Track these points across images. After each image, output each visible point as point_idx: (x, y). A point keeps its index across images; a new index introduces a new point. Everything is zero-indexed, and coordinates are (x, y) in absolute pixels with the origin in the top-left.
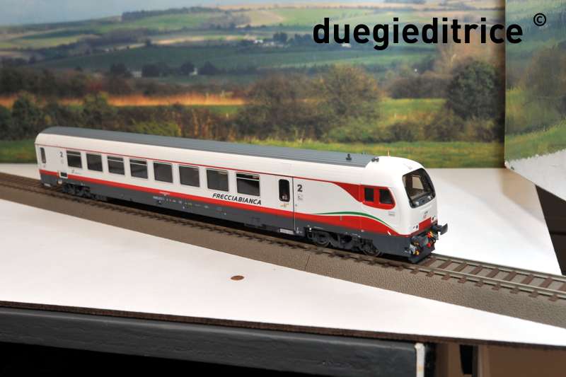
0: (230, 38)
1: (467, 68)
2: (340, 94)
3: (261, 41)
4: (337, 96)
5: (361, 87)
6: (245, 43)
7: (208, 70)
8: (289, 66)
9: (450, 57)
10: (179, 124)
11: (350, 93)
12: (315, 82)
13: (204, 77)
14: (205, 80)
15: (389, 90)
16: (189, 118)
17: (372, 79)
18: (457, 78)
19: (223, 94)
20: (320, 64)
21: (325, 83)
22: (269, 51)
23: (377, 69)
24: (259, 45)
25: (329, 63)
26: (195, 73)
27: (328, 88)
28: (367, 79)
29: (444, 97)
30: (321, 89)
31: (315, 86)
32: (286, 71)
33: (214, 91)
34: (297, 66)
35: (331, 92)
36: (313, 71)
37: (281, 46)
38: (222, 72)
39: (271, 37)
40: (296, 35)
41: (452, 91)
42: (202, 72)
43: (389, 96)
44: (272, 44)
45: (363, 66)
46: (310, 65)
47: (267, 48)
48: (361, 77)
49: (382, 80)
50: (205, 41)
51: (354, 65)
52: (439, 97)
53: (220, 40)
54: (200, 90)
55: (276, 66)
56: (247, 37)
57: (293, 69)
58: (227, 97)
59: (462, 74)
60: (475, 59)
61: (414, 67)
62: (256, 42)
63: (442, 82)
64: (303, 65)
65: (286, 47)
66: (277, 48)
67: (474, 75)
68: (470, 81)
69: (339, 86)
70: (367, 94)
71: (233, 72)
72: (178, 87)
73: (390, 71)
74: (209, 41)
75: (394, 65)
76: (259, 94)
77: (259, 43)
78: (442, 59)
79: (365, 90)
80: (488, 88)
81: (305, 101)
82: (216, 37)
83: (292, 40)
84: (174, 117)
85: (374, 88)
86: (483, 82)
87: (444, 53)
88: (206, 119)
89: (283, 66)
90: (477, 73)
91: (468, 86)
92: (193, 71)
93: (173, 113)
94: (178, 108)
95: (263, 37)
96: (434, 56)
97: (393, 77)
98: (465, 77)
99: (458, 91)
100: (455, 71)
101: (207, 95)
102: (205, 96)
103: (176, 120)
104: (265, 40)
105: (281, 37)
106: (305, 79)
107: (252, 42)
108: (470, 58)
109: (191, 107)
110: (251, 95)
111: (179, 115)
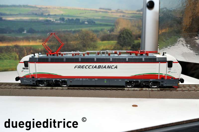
0: (41, 19)
1: (123, 31)
2: (84, 40)
3: (54, 20)
4: (83, 41)
5: (91, 37)
6: (47, 21)
7: (31, 31)
8: (65, 30)
9: (118, 27)
10: (17, 53)
11: (88, 39)
12: (75, 36)
13: (29, 34)
14: (30, 35)
15: (100, 38)
16: (22, 51)
17: (95, 34)
18: (120, 34)
19: (38, 40)
20: (77, 29)
21: (79, 36)
22: (57, 24)
23: (96, 31)
24: (54, 22)
25: (80, 29)
26: (25, 32)
27: (80, 38)
28: (93, 35)
29: (117, 40)
30: (78, 38)
31: (75, 37)
32: (64, 32)
33: (34, 39)
34: (69, 30)
35: (81, 39)
36: (74, 32)
37: (62, 22)
38: (38, 32)
39: (58, 19)
40: (68, 19)
41: (119, 38)
42: (28, 32)
43: (100, 40)
44: (59, 21)
45: (92, 30)
46: (73, 30)
47: (57, 23)
48: (91, 34)
49: (98, 35)
50: (30, 19)
51: (89, 30)
52: (115, 40)
53: (37, 19)
54: (27, 39)
55: (60, 30)
56: (48, 19)
57: (67, 31)
58: (39, 42)
59: (122, 33)
60: (126, 28)
61: (108, 31)
62: (52, 20)
63: (116, 36)
64: (71, 30)
65: (64, 23)
66: (61, 23)
67: (125, 33)
68: (124, 35)
69: (84, 37)
70: (93, 40)
71: (42, 32)
72: (16, 38)
73: (101, 32)
74: (32, 19)
75: (102, 30)
76: (54, 41)
77: (53, 21)
78: (116, 28)
79: (93, 38)
80: (129, 37)
81: (72, 42)
82: (35, 18)
83: (66, 20)
84: (15, 50)
85: (96, 37)
86: (128, 35)
87: (117, 26)
88: (30, 51)
89: (63, 30)
90: (126, 33)
91: (123, 37)
92: (24, 31)
93: (14, 49)
94: (17, 47)
95: (55, 19)
96: (114, 27)
97: (102, 34)
98: (123, 34)
99: (121, 38)
100: (120, 32)
101: (31, 41)
102: (30, 41)
103: (16, 52)
104: (56, 20)
105: (63, 19)
106: (72, 34)
107: (50, 21)
108: (124, 28)
109: (23, 46)
110: (50, 41)
111: (17, 50)
